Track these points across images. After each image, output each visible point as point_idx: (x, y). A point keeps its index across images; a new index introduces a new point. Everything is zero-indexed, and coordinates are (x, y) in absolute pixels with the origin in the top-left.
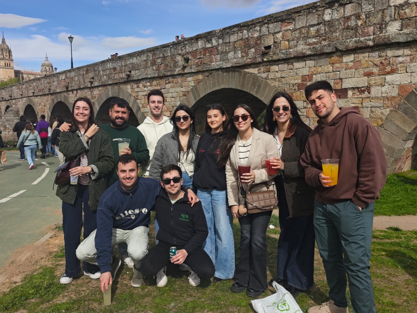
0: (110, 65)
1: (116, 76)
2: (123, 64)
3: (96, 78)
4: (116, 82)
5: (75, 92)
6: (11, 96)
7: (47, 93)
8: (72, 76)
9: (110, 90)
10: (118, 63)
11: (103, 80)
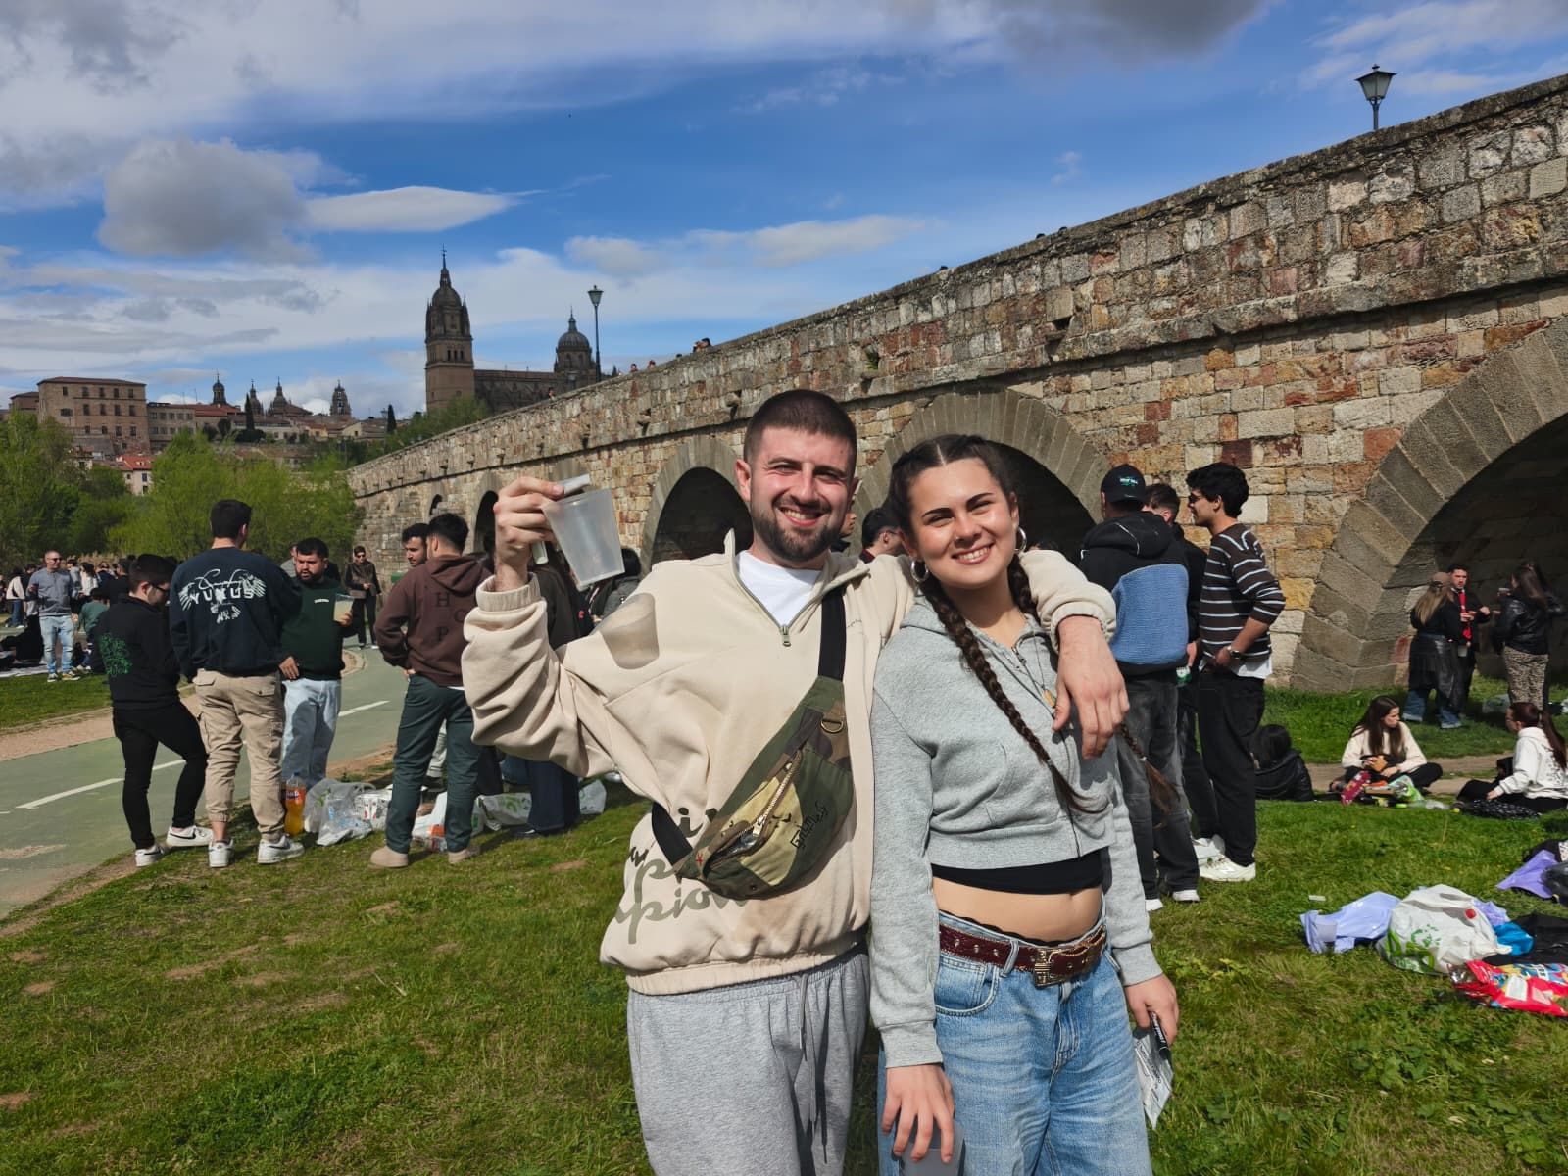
0: (688, 374)
1: (706, 407)
2: (722, 372)
3: (656, 412)
4: (705, 424)
5: (604, 454)
6: (444, 468)
7: (535, 456)
8: (597, 405)
9: (691, 449)
10: (708, 368)
11: (674, 418)
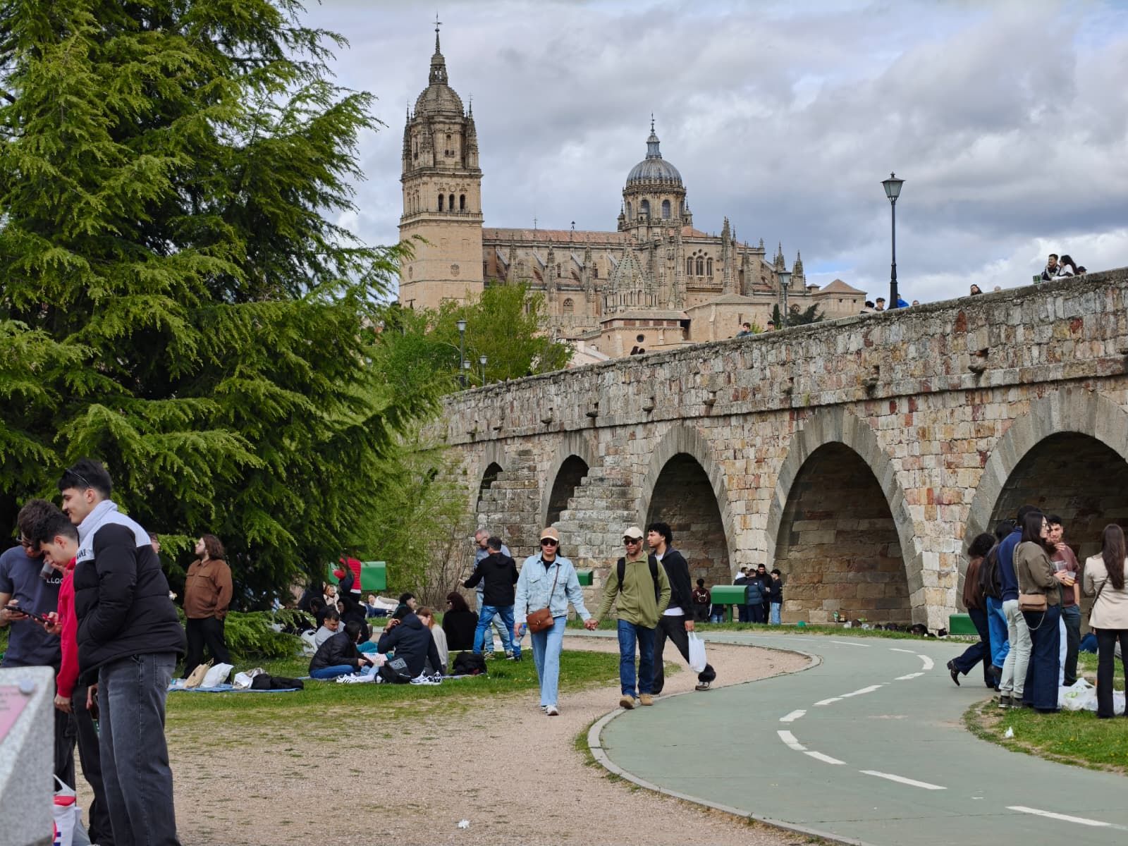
0: (1056, 307)
1: (1082, 352)
2: (1110, 308)
3: (997, 355)
4: (1081, 374)
5: (904, 406)
6: (593, 416)
7: (775, 405)
8: (892, 339)
9: (1055, 405)
10: (1087, 301)
11: (1027, 364)
